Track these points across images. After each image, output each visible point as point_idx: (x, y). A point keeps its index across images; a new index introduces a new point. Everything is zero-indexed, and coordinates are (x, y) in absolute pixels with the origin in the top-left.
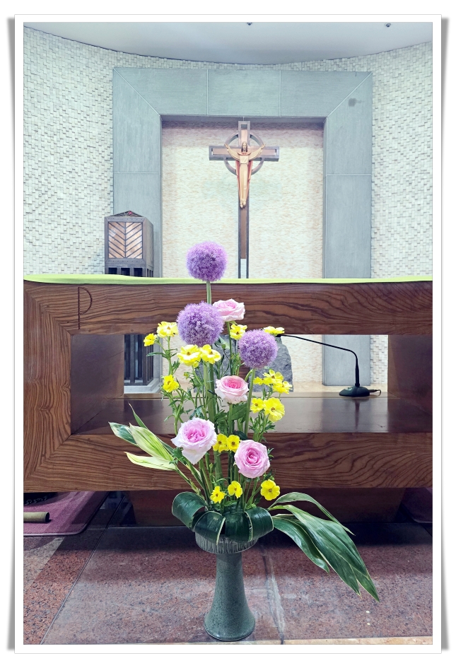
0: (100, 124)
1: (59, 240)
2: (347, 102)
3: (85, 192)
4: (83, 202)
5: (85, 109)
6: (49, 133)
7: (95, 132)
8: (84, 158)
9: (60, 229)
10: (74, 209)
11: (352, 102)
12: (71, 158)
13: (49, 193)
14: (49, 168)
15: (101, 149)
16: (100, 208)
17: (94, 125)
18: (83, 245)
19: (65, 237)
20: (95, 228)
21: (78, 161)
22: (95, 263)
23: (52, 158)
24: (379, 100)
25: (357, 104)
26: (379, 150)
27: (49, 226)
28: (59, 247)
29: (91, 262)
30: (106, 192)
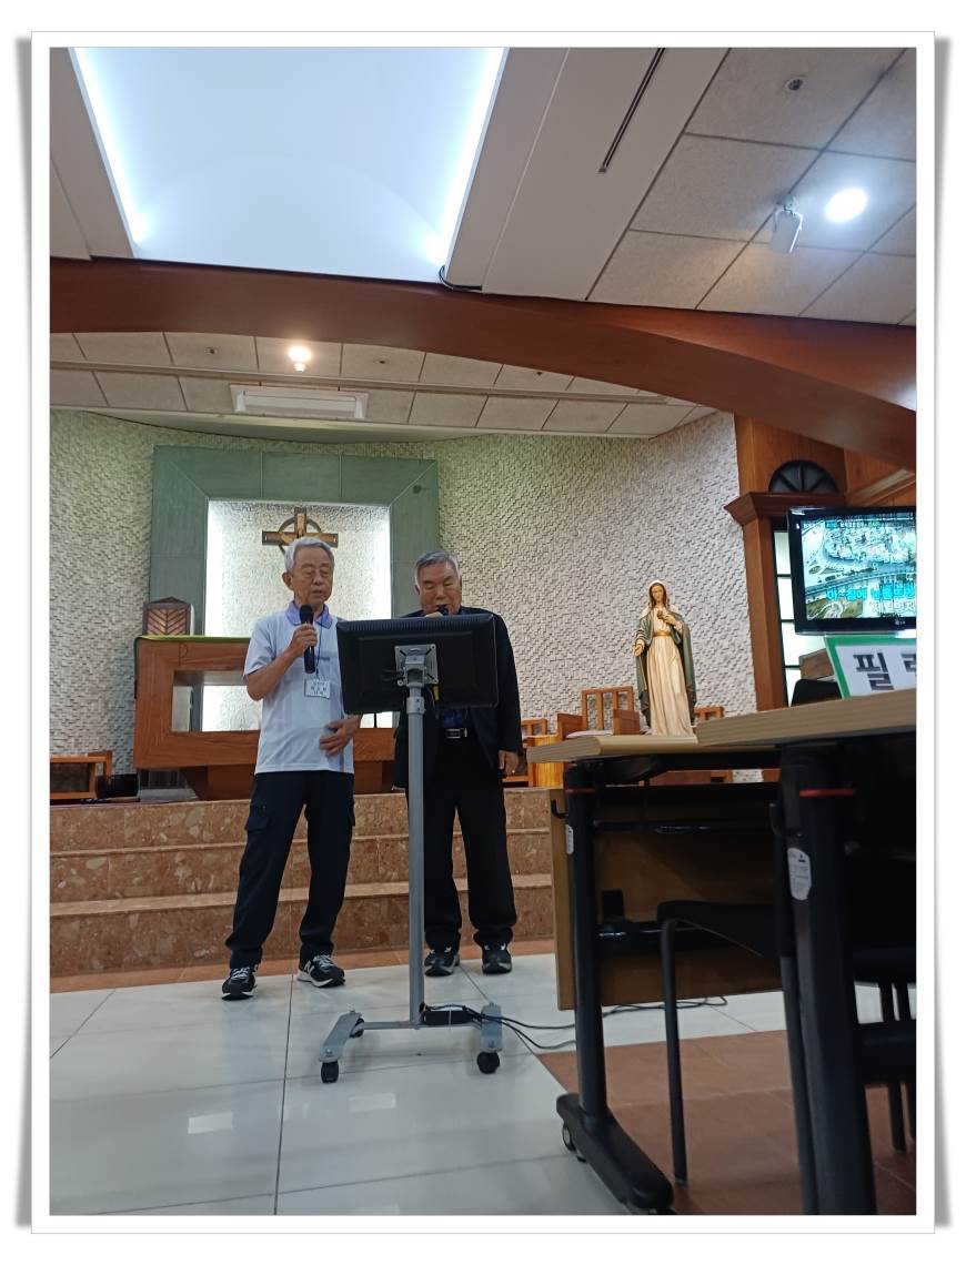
0: (134, 504)
1: (82, 631)
2: (411, 489)
3: (115, 576)
4: (112, 587)
5: (119, 487)
6: (79, 513)
7: (130, 512)
8: (115, 540)
9: (85, 618)
10: (102, 595)
11: (417, 489)
12: (101, 539)
13: (74, 578)
14: (76, 551)
15: (135, 530)
16: (132, 594)
17: (129, 504)
18: (110, 636)
19: (89, 626)
20: (124, 616)
21: (109, 543)
22: (123, 656)
23: (80, 540)
24: (448, 487)
25: (422, 492)
26: (449, 536)
27: (72, 615)
28: (82, 638)
29: (118, 655)
30: (139, 577)
